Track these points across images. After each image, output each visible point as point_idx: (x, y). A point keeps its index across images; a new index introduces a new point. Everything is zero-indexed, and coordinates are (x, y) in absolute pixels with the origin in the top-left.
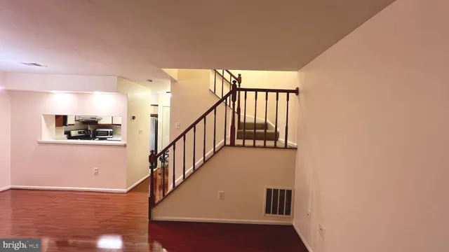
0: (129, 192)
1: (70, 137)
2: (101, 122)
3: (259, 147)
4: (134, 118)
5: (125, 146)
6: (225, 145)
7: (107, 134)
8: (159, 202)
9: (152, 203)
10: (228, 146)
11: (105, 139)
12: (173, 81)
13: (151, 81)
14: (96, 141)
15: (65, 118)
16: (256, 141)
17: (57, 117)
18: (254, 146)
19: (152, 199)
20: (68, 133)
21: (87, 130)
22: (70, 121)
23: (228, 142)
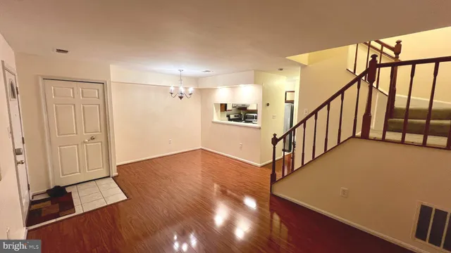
0: (262, 167)
1: (230, 120)
2: (249, 108)
3: (412, 144)
4: (268, 105)
5: (260, 128)
6: (354, 136)
7: (253, 118)
8: (279, 180)
9: (273, 180)
10: (358, 137)
11: (251, 122)
12: (303, 67)
13: (281, 70)
14: (243, 124)
15: (226, 105)
16: (407, 135)
17: (221, 104)
18: (403, 142)
19: (273, 176)
20: (228, 116)
21: (240, 114)
22: (229, 108)
23: (359, 133)
